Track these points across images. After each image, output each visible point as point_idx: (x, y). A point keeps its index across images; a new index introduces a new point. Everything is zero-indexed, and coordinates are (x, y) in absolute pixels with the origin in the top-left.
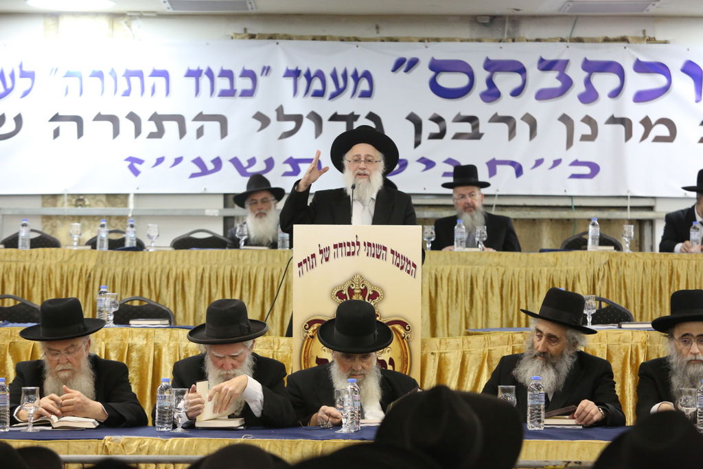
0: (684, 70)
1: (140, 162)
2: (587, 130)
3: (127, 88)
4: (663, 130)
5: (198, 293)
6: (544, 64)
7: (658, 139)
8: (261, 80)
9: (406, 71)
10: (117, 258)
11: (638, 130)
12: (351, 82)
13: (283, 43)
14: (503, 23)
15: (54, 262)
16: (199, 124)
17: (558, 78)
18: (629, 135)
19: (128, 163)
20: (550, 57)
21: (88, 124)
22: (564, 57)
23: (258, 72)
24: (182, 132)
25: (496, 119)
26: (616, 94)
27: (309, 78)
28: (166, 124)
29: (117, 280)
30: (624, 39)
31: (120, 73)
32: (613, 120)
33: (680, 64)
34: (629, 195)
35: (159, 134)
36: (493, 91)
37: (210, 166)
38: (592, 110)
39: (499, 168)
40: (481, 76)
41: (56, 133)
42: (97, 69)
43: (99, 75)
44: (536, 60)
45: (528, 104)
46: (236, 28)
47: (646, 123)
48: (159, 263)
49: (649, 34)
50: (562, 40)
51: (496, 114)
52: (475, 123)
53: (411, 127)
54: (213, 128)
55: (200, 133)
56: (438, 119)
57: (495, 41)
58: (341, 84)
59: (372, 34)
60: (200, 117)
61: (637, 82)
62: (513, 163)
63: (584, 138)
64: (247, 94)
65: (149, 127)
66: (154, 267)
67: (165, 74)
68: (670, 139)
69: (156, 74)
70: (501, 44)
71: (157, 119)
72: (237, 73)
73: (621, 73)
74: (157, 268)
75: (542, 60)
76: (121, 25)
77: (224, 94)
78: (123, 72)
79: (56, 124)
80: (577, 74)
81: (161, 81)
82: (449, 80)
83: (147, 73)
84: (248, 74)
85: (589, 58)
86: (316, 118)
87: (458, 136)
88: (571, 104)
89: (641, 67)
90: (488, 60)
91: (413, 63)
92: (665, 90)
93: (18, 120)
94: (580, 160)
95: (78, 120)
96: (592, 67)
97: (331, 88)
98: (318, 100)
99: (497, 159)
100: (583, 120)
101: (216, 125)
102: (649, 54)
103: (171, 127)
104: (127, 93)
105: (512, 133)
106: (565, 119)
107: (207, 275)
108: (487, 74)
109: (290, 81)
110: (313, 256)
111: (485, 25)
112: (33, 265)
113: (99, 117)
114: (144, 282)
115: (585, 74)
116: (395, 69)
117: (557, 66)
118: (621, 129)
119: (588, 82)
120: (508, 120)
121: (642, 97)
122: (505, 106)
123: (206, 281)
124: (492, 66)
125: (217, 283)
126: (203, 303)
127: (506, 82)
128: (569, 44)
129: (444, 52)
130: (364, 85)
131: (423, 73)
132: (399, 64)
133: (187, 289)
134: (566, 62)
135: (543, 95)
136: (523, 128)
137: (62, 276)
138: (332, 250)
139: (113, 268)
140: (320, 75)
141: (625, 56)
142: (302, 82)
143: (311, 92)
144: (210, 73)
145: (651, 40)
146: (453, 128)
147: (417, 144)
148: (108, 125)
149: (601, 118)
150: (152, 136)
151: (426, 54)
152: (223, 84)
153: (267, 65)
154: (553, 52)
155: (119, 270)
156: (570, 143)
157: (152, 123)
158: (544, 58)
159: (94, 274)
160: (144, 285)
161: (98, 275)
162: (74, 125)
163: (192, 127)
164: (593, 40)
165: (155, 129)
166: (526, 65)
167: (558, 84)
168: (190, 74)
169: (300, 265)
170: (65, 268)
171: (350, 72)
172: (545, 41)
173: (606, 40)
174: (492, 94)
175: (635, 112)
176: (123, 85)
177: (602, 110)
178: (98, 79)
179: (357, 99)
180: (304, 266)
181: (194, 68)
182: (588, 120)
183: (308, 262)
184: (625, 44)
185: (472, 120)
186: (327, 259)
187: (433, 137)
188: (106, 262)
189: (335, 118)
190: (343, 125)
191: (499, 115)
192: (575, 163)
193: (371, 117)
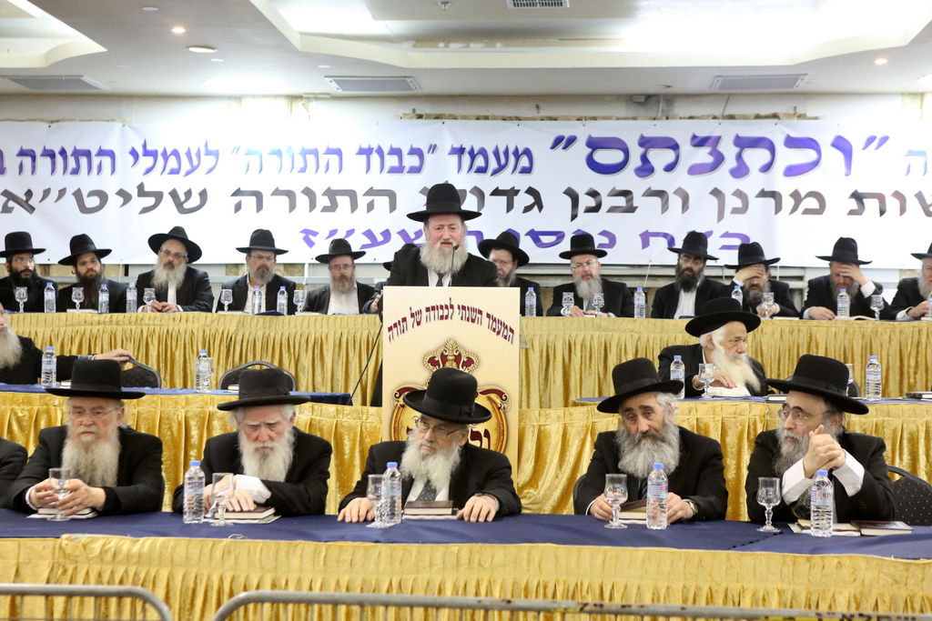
0: (834, 145)
1: (315, 234)
2: (738, 203)
3: (302, 165)
4: (812, 203)
5: (336, 356)
6: (696, 141)
7: (807, 212)
8: (428, 157)
9: (564, 148)
10: (258, 323)
11: (788, 203)
12: (512, 159)
13: (449, 122)
14: (658, 102)
15: (196, 326)
16: (369, 199)
17: (711, 154)
18: (778, 208)
19: (304, 235)
20: (702, 134)
21: (267, 199)
22: (716, 134)
23: (425, 150)
24: (354, 206)
25: (651, 193)
26: (767, 168)
27: (473, 155)
28: (338, 198)
29: (257, 343)
30: (775, 116)
31: (297, 151)
32: (763, 194)
33: (831, 139)
35: (333, 207)
36: (646, 166)
37: (380, 238)
38: (741, 184)
39: (651, 239)
40: (636, 152)
41: (238, 207)
42: (276, 148)
43: (279, 153)
44: (690, 136)
45: (680, 178)
46: (406, 108)
47: (796, 196)
48: (299, 328)
49: (800, 111)
50: (715, 118)
51: (650, 188)
52: (630, 197)
53: (568, 200)
54: (382, 202)
55: (370, 207)
56: (594, 194)
57: (650, 119)
58: (503, 161)
59: (533, 113)
60: (371, 192)
61: (787, 157)
62: (665, 235)
63: (735, 211)
64: (416, 170)
65: (323, 201)
66: (294, 331)
67: (338, 152)
68: (820, 211)
69: (330, 151)
70: (656, 122)
71: (331, 194)
72: (405, 151)
73: (772, 149)
74: (296, 333)
75: (694, 137)
76: (298, 105)
77: (393, 170)
78: (299, 150)
79: (237, 199)
80: (728, 149)
81: (334, 158)
82: (603, 157)
83: (321, 151)
84: (416, 152)
85: (741, 135)
86: (479, 193)
87: (612, 210)
88: (722, 178)
89: (791, 142)
90: (642, 137)
91: (572, 140)
92: (816, 164)
93: (203, 194)
94: (730, 232)
95: (258, 195)
96: (743, 143)
97: (493, 165)
98: (481, 176)
99: (650, 231)
100: (734, 194)
101: (385, 200)
102: (800, 130)
103: (344, 201)
104: (303, 170)
105: (665, 207)
106: (716, 192)
107: (344, 340)
108: (641, 150)
109: (455, 158)
110: (404, 320)
111: (640, 103)
112: (176, 328)
113: (277, 192)
114: (283, 346)
115: (737, 150)
116: (554, 147)
117: (710, 141)
118: (771, 201)
119: (739, 157)
120: (661, 194)
121: (792, 171)
122: (658, 180)
123: (344, 345)
124: (646, 143)
125: (354, 348)
126: (340, 366)
127: (660, 158)
128: (720, 121)
129: (601, 130)
130: (524, 162)
131: (580, 149)
132: (558, 141)
133: (325, 353)
134: (718, 139)
135: (695, 170)
136: (675, 202)
137: (204, 339)
138: (424, 313)
139: (254, 332)
140: (483, 152)
141: (775, 132)
142: (466, 159)
143: (474, 168)
144: (380, 151)
145: (801, 117)
146: (607, 202)
147: (574, 217)
148: (285, 200)
149: (752, 193)
150: (325, 209)
151: (583, 131)
152: (392, 161)
153: (433, 144)
154: (705, 128)
155: (260, 334)
156: (721, 216)
157: (326, 198)
158: (696, 134)
159: (235, 338)
160: (283, 349)
161: (239, 338)
162: (253, 199)
163: (363, 201)
164: (744, 117)
165: (328, 204)
166: (679, 141)
167: (710, 159)
168: (361, 151)
169: (390, 329)
170: (207, 332)
171: (511, 150)
172: (698, 118)
173: (758, 117)
174: (646, 169)
175: (785, 186)
176: (299, 163)
177: (753, 183)
178: (275, 157)
179: (517, 175)
180: (394, 330)
181: (365, 146)
182: (739, 194)
183: (398, 326)
184: (775, 121)
185: (626, 193)
186: (418, 323)
187: (589, 210)
188: (247, 326)
189: (496, 192)
190: (504, 199)
191: (653, 189)
192: (726, 235)
193: (531, 191)
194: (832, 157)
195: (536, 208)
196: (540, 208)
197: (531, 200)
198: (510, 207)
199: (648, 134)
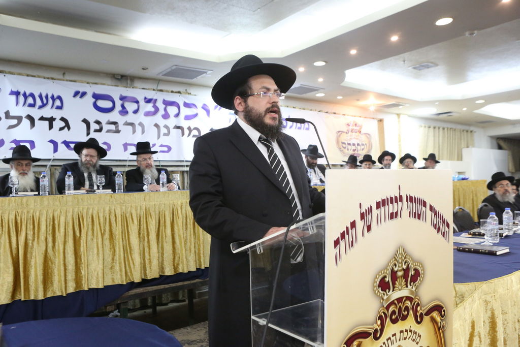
0: (203, 108)
2: (166, 131)
4: (196, 132)
6: (146, 100)
7: (194, 136)
9: (80, 98)
11: (186, 132)
12: (50, 101)
13: (8, 76)
14: (127, 79)
17: (153, 107)
18: (183, 134)
20: (149, 97)
22: (155, 98)
25: (127, 124)
26: (177, 115)
27: (25, 97)
30: (179, 92)
32: (176, 127)
33: (201, 105)
34: (185, 160)
36: (124, 110)
38: (167, 122)
39: (129, 147)
40: (118, 103)
44: (143, 98)
45: (140, 118)
47: (189, 128)
49: (189, 91)
50: (154, 90)
51: (127, 121)
52: (117, 125)
53: (84, 125)
56: (98, 122)
57: (124, 87)
58: (45, 101)
59: (61, 77)
61: (185, 111)
63: (165, 135)
70: (128, 89)
73: (178, 107)
75: (145, 98)
80: (161, 106)
82: (102, 104)
85: (165, 99)
86: (31, 118)
87: (108, 131)
88: (158, 118)
89: (186, 105)
91: (84, 94)
92: (196, 115)
94: (163, 144)
96: (167, 103)
97: (39, 103)
98: (31, 109)
99: (128, 143)
100: (164, 127)
102: (189, 100)
105: (134, 131)
106: (157, 125)
108: (121, 102)
109: (14, 97)
110: (353, 224)
111: (118, 79)
115: (164, 106)
116: (75, 96)
117: (153, 101)
118: (180, 131)
119: (165, 109)
120: (132, 124)
121: (187, 118)
122: (130, 118)
124: (122, 98)
127: (130, 106)
128: (157, 92)
129: (101, 90)
130: (58, 103)
131: (88, 99)
132: (76, 94)
134: (156, 100)
135: (148, 114)
136: (139, 129)
138: (375, 212)
140: (32, 95)
141: (180, 99)
142: (21, 99)
143: (27, 104)
145: (189, 94)
146: (106, 127)
149: (171, 126)
151: (91, 90)
154: (151, 95)
156: (159, 137)
164: (167, 91)
166: (139, 99)
167: (153, 110)
169: (337, 243)
171: (50, 96)
172: (147, 89)
173: (172, 92)
174: (124, 112)
175: (185, 124)
177: (172, 122)
179: (54, 110)
180: (342, 243)
182: (166, 127)
183: (347, 237)
184: (179, 94)
185: (115, 123)
186: (369, 228)
187: (96, 131)
189: (42, 119)
190: (47, 123)
191: (128, 122)
192: (162, 146)
193: (63, 119)
194: (202, 113)
195: (66, 128)
196: (69, 128)
197: (63, 124)
198: (51, 127)
199: (124, 95)
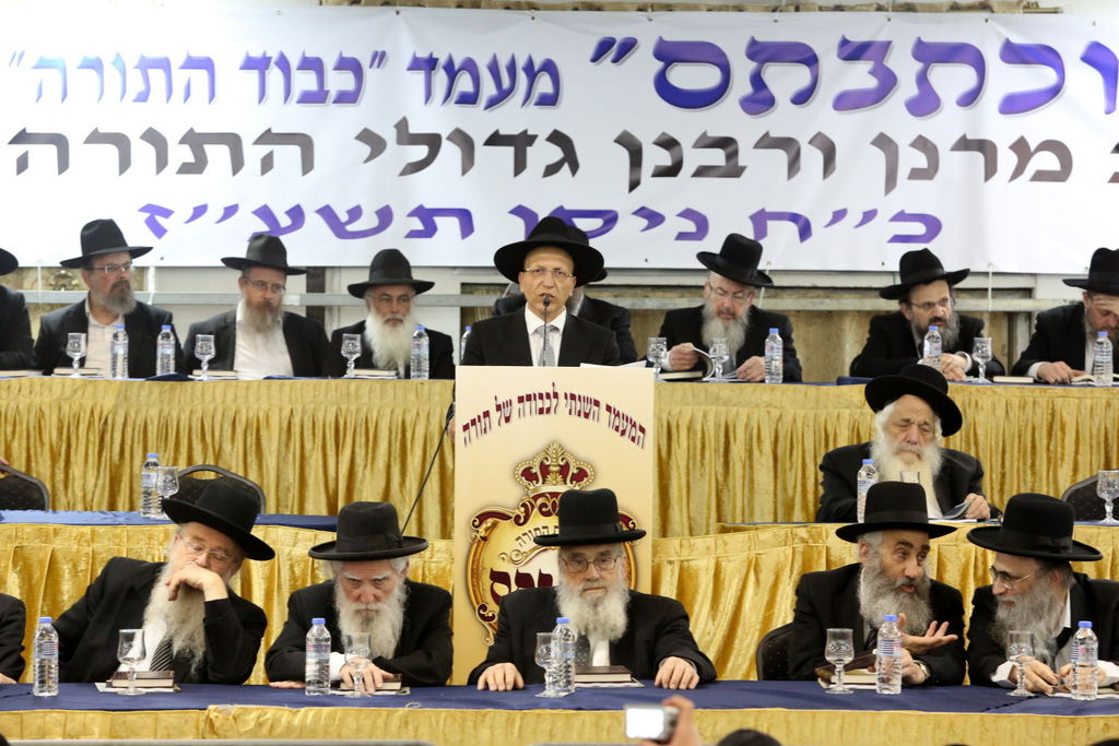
0: (1087, 59)
1: (166, 213)
2: (921, 160)
3: (142, 87)
4: (1049, 161)
5: (283, 450)
6: (849, 50)
7: (1039, 176)
8: (371, 75)
9: (615, 61)
10: (151, 392)
11: (1007, 160)
12: (522, 80)
13: (407, 11)
15: (47, 399)
16: (265, 149)
17: (873, 73)
18: (990, 170)
19: (146, 215)
20: (858, 36)
21: (77, 150)
22: (882, 38)
23: (365, 61)
24: (237, 163)
25: (768, 143)
26: (970, 99)
27: (451, 72)
28: (210, 150)
29: (150, 427)
30: (985, 6)
31: (131, 62)
32: (964, 144)
33: (1081, 48)
34: (991, 270)
35: (198, 165)
36: (761, 95)
37: (285, 221)
38: (927, 126)
39: (771, 225)
40: (742, 69)
41: (22, 164)
42: (91, 56)
43: (96, 65)
44: (837, 41)
45: (820, 117)
47: (1021, 148)
48: (219, 400)
50: (880, 8)
51: (767, 134)
52: (731, 149)
53: (623, 155)
54: (287, 156)
55: (267, 164)
56: (668, 143)
57: (766, 9)
58: (506, 83)
60: (267, 138)
61: (1006, 79)
62: (794, 218)
63: (916, 174)
64: (347, 98)
65: (181, 154)
66: (211, 408)
67: (207, 64)
68: (1062, 175)
69: (191, 63)
70: (777, 15)
71: (195, 140)
72: (329, 63)
73: (979, 64)
74: (215, 410)
75: (845, 42)
77: (307, 98)
78: (136, 61)
79: (20, 149)
80: (904, 66)
81: (200, 77)
83: (176, 63)
84: (348, 64)
85: (925, 39)
86: (464, 141)
87: (702, 172)
88: (893, 117)
89: (1015, 54)
90: (753, 42)
91: (628, 47)
92: (1054, 92)
94: (908, 211)
95: (60, 142)
96: (929, 54)
97: (488, 89)
98: (466, 109)
99: (769, 209)
100: (914, 144)
101: (294, 152)
103: (218, 155)
104: (143, 97)
105: (794, 166)
106: (884, 142)
107: (297, 421)
108: (752, 65)
109: (420, 77)
110: (486, 414)
113: (96, 138)
114: (194, 432)
115: (918, 66)
116: (597, 57)
117: (871, 52)
118: (978, 158)
119: (922, 79)
120: (787, 144)
121: (1015, 104)
122: (782, 120)
123: (296, 429)
124: (761, 53)
126: (291, 465)
127: (784, 79)
128: (891, 14)
129: (680, 28)
130: (544, 85)
131: (644, 63)
132: (603, 48)
133: (264, 443)
134: (887, 46)
135: (845, 102)
137: (60, 421)
138: (516, 405)
139: (144, 409)
140: (470, 66)
142: (440, 79)
143: (455, 96)
145: (1031, 8)
146: (693, 158)
147: (634, 184)
148: (111, 152)
149: (944, 143)
150: (184, 169)
151: (649, 31)
152: (305, 81)
153: (380, 50)
154: (863, 28)
155: (154, 412)
156: (891, 181)
157: (186, 148)
158: (848, 38)
160: (194, 438)
161: (120, 419)
162: (52, 150)
163: (253, 154)
164: (932, 8)
165: (190, 158)
166: (818, 49)
167: (872, 83)
168: (249, 64)
169: (466, 428)
171: (521, 63)
172: (851, 9)
173: (955, 7)
174: (760, 100)
175: (1002, 131)
176: (136, 85)
177: (945, 126)
178: (92, 73)
179: (532, 108)
180: (472, 429)
181: (256, 54)
182: (922, 143)
183: (478, 424)
184: (985, 14)
185: (726, 144)
186: (507, 419)
187: (662, 172)
188: (133, 400)
189: (495, 140)
190: (509, 152)
191: (772, 135)
192: (901, 217)
193: (557, 137)
194: (1083, 80)
195: (566, 167)
196: (574, 168)
197: (556, 154)
198: (520, 166)
199: (763, 37)
